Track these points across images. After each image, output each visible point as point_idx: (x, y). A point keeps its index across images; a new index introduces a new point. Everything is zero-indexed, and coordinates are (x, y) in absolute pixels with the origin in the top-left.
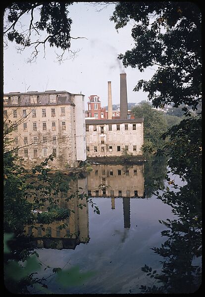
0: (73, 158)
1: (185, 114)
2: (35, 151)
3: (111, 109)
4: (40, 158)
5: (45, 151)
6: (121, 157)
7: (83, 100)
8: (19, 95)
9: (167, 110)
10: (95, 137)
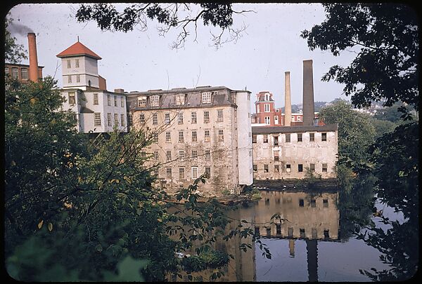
0: (235, 182)
1: (403, 116)
2: (182, 170)
3: (289, 110)
4: (189, 180)
5: (195, 171)
6: (304, 181)
7: (249, 99)
8: (161, 94)
9: (375, 111)
10: (265, 151)
